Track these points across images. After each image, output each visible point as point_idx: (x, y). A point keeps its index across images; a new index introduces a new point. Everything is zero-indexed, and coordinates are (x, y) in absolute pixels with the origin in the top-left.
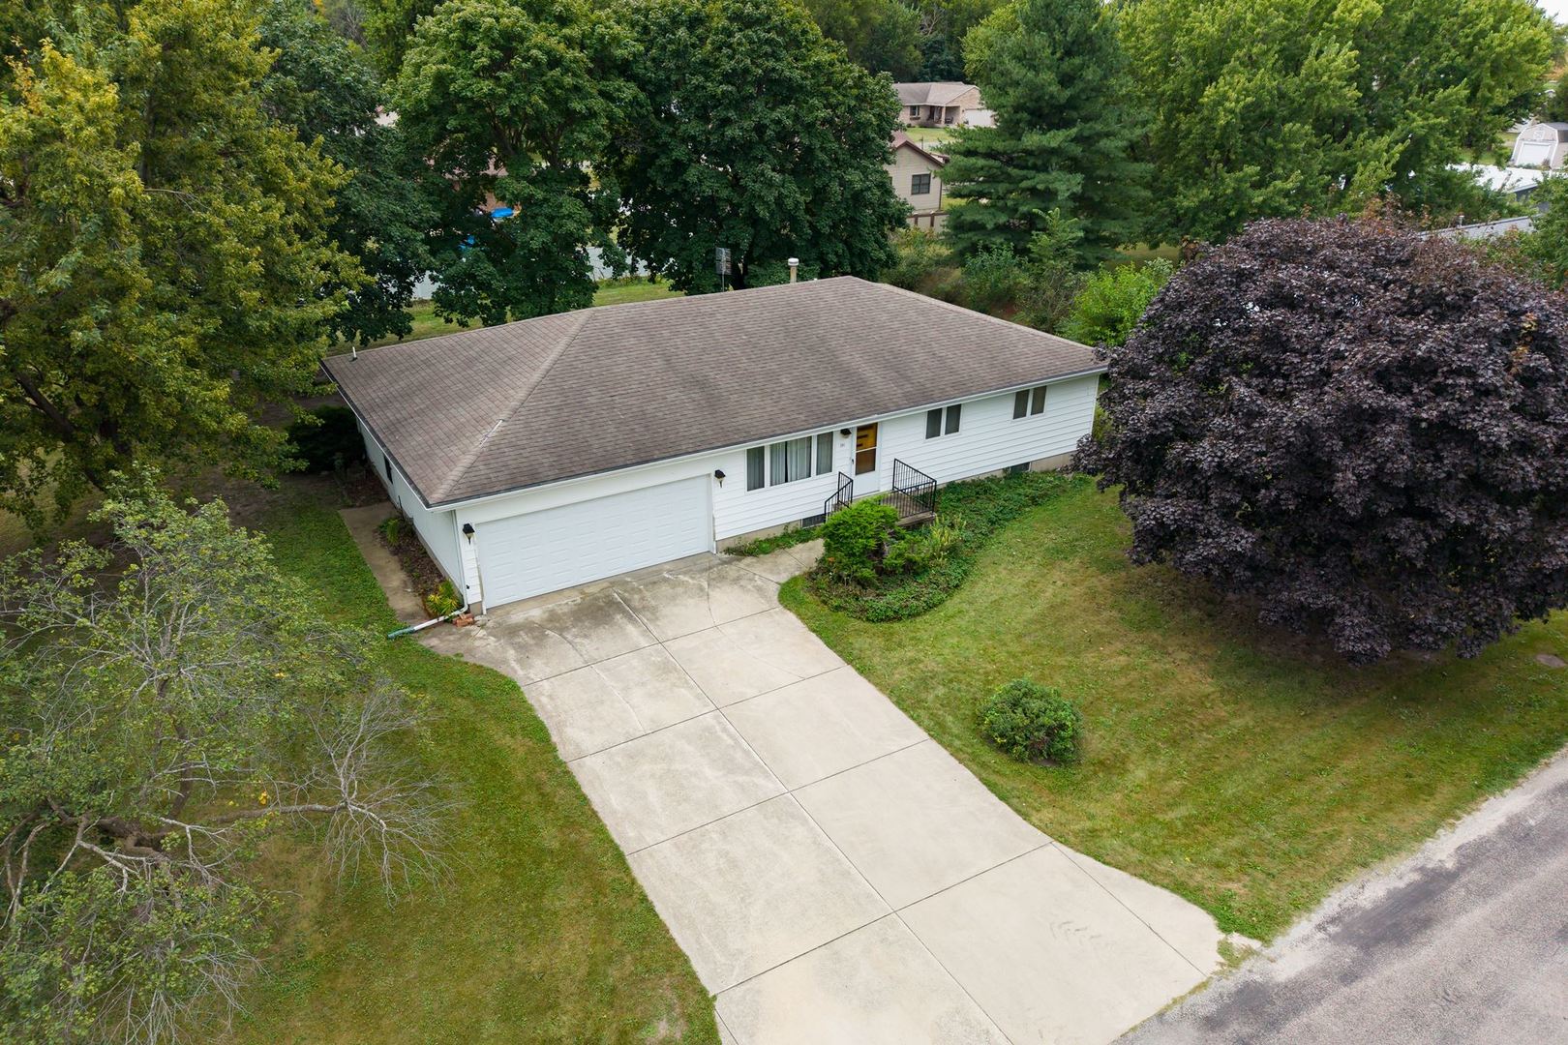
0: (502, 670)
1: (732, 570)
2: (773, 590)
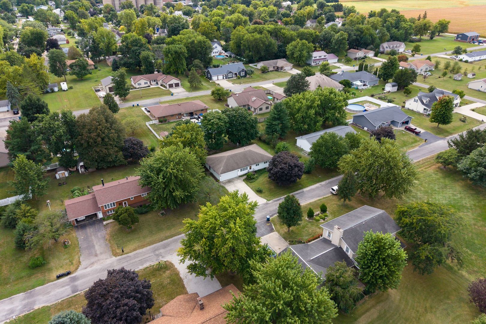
1: (239, 178)
2: (242, 180)
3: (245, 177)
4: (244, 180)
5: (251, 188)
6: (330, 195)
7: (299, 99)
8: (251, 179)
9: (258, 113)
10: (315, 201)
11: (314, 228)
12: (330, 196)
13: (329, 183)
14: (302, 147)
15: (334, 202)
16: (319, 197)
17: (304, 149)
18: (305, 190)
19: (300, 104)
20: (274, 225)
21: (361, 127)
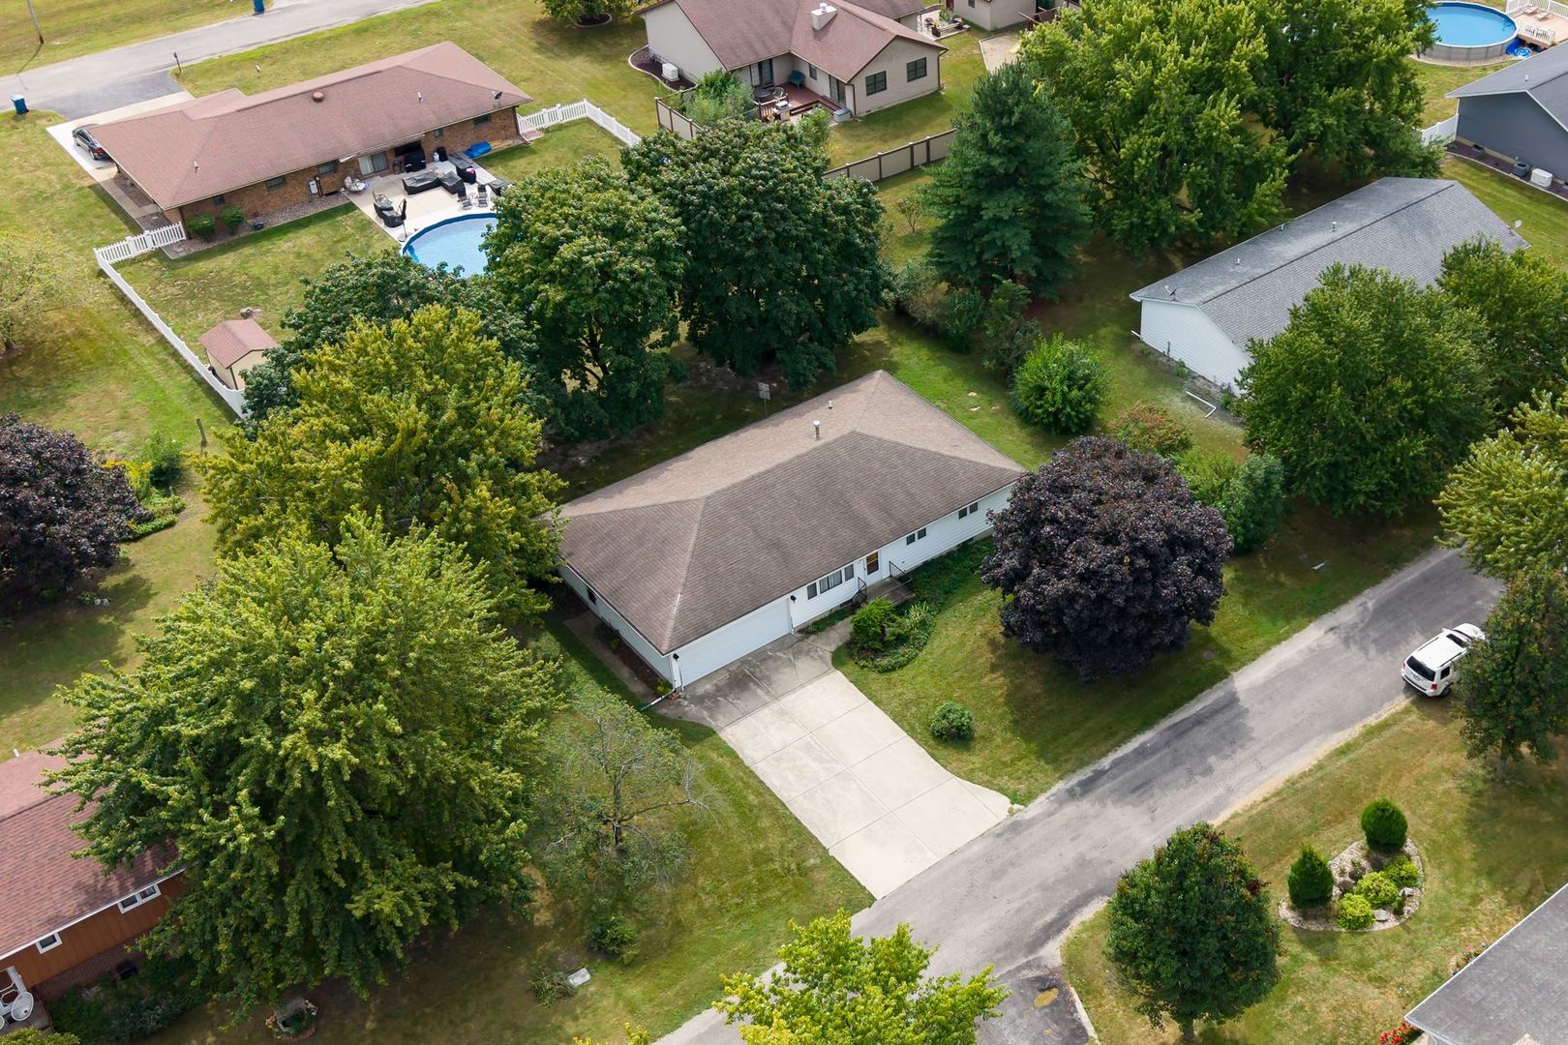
0: (704, 723)
1: (804, 645)
2: (828, 656)
3: (843, 630)
4: (838, 660)
5: (898, 718)
6: (1402, 702)
7: (1135, 34)
8: (887, 645)
9: (862, 111)
10: (1320, 767)
11: (1343, 984)
12: (1406, 711)
13: (1383, 610)
14: (1175, 355)
15: (1435, 761)
16: (1338, 727)
17: (1192, 364)
18: (1245, 680)
19: (1146, 68)
20: (1088, 992)
21: (1509, 168)
